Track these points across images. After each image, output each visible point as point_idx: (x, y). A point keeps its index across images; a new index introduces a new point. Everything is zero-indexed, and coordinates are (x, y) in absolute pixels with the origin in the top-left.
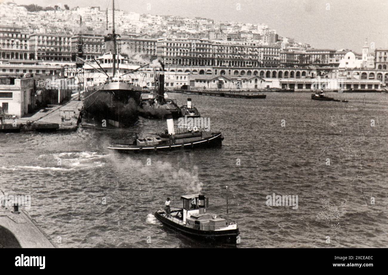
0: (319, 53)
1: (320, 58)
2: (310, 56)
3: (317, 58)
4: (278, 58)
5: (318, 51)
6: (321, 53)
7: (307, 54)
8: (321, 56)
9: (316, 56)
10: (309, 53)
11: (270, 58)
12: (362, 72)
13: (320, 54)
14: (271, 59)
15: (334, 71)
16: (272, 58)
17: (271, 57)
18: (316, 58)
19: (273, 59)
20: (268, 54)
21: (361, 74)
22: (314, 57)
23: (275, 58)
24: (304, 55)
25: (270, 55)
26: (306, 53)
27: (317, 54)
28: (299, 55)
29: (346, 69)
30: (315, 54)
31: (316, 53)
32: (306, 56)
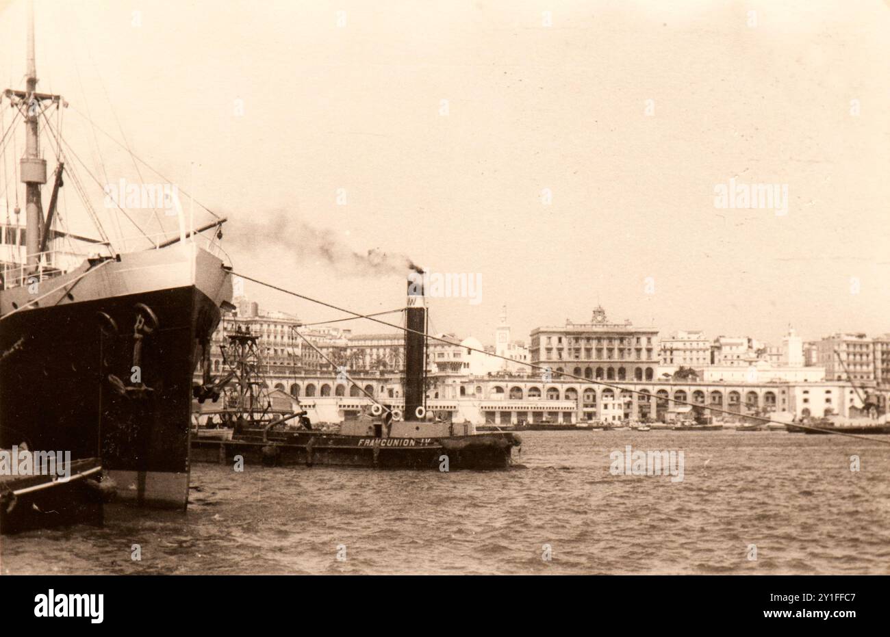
0: (382, 343)
1: (384, 355)
2: (362, 351)
3: (378, 356)
4: (296, 350)
5: (379, 339)
6: (388, 342)
7: (352, 348)
8: (388, 350)
9: (375, 351)
10: (355, 343)
11: (276, 351)
12: (511, 385)
13: (384, 347)
14: (279, 352)
15: (449, 381)
16: (282, 350)
17: (279, 349)
18: (375, 357)
19: (285, 353)
20: (272, 339)
21: (507, 391)
22: (371, 355)
23: (290, 350)
24: (345, 349)
25: (276, 344)
26: (350, 344)
27: (378, 347)
28: (331, 350)
29: (472, 378)
30: (371, 347)
31: (375, 343)
32: (348, 352)
